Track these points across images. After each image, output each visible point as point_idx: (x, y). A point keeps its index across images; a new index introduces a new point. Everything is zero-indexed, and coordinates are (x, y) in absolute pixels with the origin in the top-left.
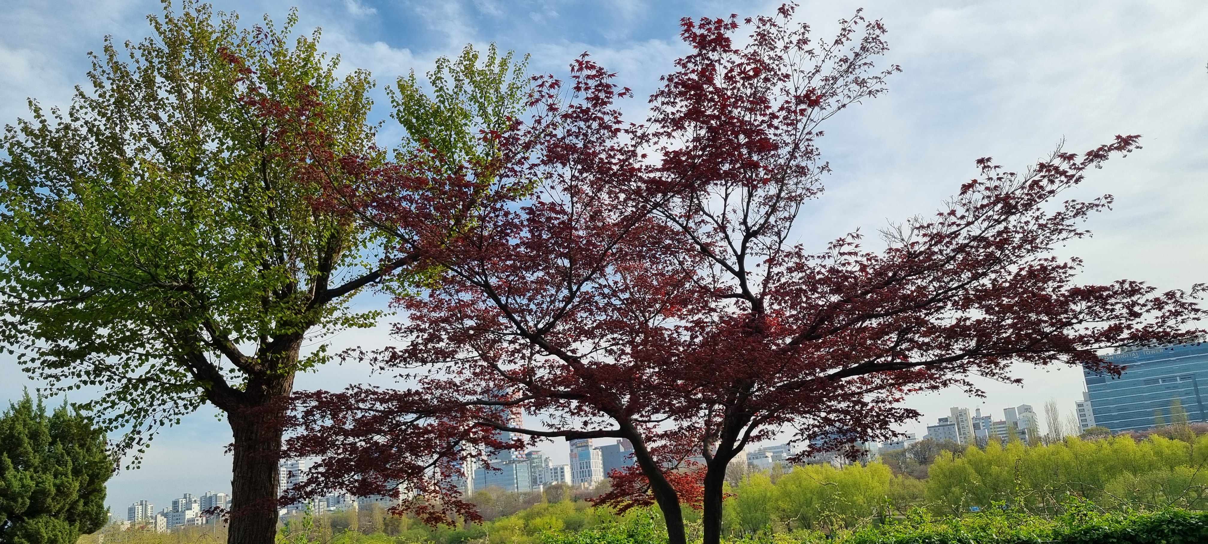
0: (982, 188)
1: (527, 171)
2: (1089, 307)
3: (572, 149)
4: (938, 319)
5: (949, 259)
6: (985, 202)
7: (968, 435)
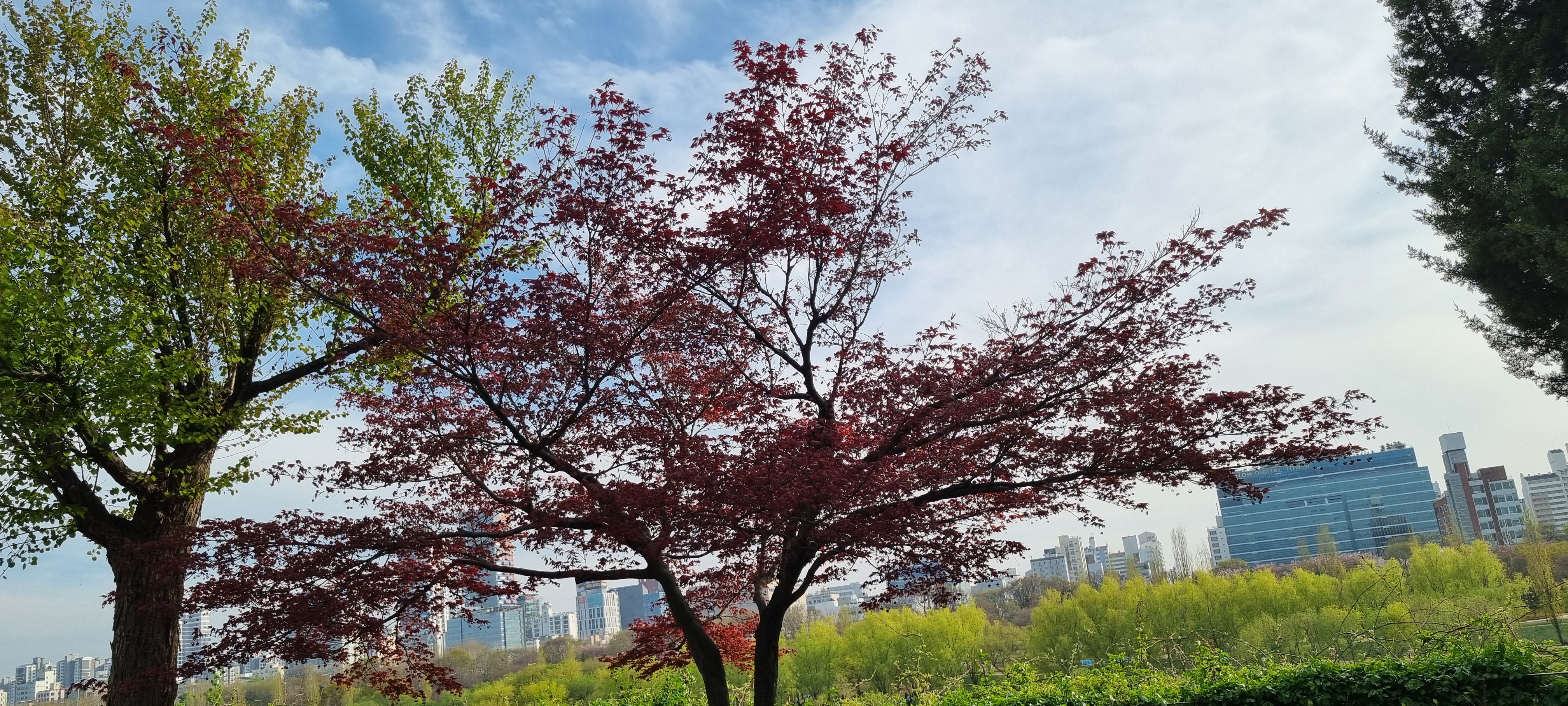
0: (1104, 268)
1: (532, 232)
2: (1227, 417)
3: (593, 204)
4: (1048, 428)
5: (1063, 355)
6: (1107, 286)
7: (1080, 570)
